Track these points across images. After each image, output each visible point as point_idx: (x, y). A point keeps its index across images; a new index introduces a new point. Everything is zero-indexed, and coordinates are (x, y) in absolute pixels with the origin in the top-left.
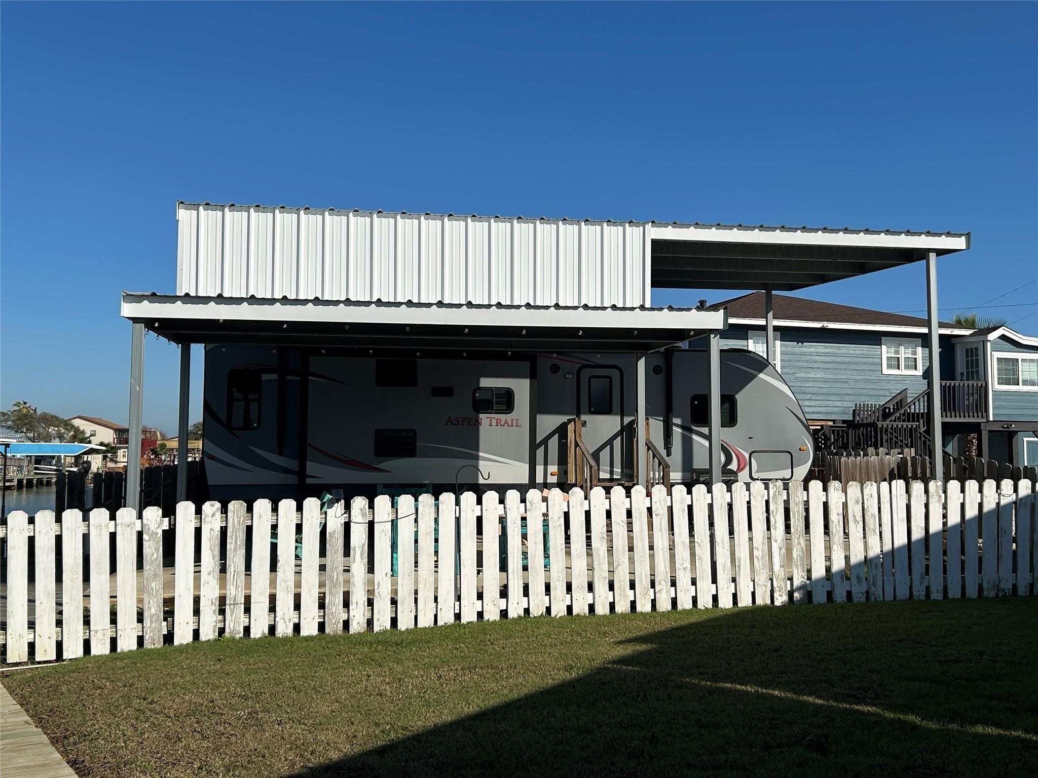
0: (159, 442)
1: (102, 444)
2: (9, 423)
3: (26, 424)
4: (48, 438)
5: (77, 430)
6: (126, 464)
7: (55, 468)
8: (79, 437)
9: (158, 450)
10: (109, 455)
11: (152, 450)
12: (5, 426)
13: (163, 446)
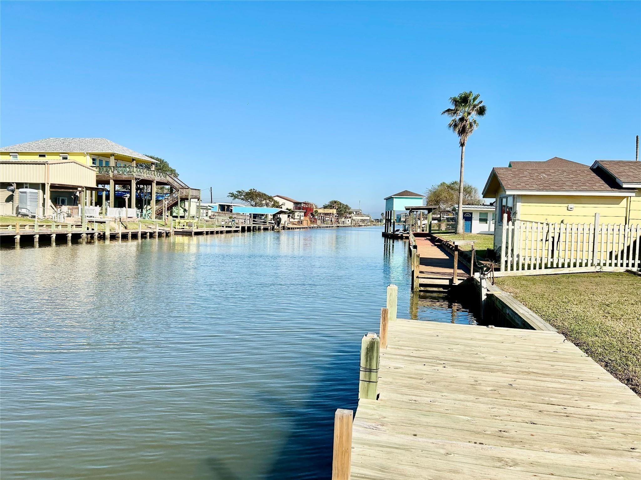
0: (314, 210)
1: (287, 209)
2: (242, 197)
3: (250, 197)
4: (261, 205)
5: (276, 202)
6: (299, 220)
7: (263, 221)
8: (276, 205)
9: (314, 214)
10: (291, 215)
11: (311, 213)
12: (240, 198)
13: (316, 212)
